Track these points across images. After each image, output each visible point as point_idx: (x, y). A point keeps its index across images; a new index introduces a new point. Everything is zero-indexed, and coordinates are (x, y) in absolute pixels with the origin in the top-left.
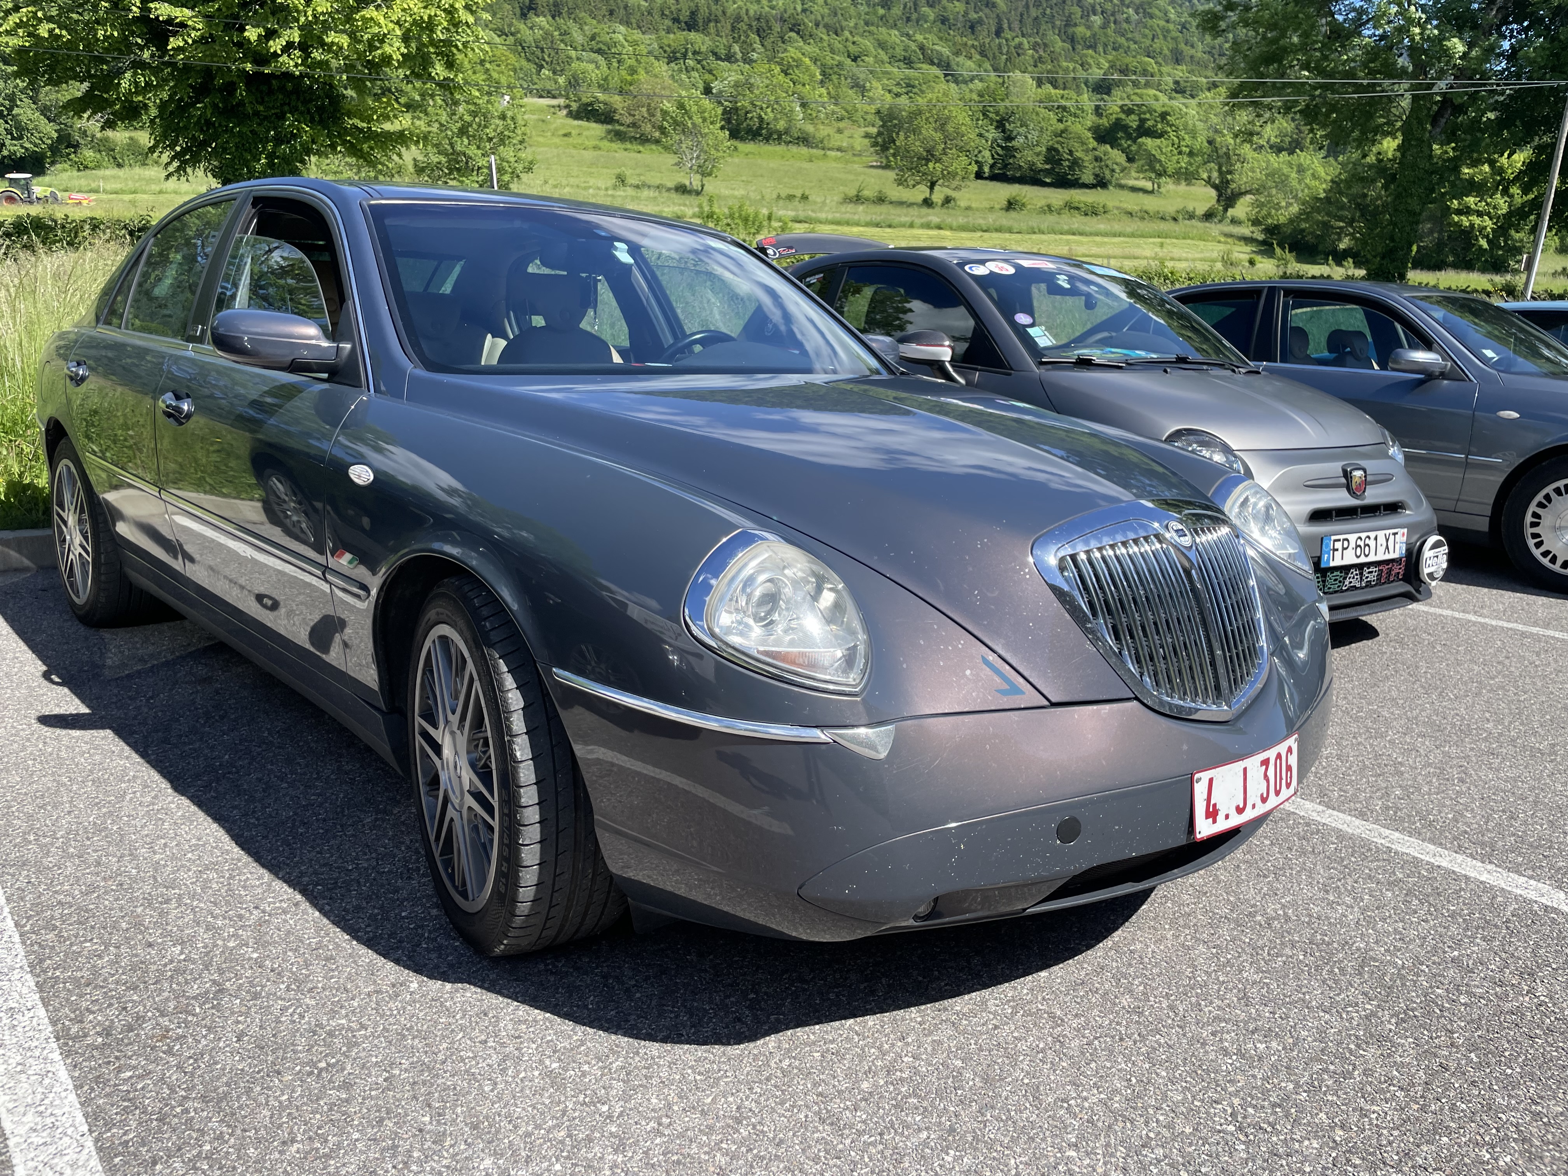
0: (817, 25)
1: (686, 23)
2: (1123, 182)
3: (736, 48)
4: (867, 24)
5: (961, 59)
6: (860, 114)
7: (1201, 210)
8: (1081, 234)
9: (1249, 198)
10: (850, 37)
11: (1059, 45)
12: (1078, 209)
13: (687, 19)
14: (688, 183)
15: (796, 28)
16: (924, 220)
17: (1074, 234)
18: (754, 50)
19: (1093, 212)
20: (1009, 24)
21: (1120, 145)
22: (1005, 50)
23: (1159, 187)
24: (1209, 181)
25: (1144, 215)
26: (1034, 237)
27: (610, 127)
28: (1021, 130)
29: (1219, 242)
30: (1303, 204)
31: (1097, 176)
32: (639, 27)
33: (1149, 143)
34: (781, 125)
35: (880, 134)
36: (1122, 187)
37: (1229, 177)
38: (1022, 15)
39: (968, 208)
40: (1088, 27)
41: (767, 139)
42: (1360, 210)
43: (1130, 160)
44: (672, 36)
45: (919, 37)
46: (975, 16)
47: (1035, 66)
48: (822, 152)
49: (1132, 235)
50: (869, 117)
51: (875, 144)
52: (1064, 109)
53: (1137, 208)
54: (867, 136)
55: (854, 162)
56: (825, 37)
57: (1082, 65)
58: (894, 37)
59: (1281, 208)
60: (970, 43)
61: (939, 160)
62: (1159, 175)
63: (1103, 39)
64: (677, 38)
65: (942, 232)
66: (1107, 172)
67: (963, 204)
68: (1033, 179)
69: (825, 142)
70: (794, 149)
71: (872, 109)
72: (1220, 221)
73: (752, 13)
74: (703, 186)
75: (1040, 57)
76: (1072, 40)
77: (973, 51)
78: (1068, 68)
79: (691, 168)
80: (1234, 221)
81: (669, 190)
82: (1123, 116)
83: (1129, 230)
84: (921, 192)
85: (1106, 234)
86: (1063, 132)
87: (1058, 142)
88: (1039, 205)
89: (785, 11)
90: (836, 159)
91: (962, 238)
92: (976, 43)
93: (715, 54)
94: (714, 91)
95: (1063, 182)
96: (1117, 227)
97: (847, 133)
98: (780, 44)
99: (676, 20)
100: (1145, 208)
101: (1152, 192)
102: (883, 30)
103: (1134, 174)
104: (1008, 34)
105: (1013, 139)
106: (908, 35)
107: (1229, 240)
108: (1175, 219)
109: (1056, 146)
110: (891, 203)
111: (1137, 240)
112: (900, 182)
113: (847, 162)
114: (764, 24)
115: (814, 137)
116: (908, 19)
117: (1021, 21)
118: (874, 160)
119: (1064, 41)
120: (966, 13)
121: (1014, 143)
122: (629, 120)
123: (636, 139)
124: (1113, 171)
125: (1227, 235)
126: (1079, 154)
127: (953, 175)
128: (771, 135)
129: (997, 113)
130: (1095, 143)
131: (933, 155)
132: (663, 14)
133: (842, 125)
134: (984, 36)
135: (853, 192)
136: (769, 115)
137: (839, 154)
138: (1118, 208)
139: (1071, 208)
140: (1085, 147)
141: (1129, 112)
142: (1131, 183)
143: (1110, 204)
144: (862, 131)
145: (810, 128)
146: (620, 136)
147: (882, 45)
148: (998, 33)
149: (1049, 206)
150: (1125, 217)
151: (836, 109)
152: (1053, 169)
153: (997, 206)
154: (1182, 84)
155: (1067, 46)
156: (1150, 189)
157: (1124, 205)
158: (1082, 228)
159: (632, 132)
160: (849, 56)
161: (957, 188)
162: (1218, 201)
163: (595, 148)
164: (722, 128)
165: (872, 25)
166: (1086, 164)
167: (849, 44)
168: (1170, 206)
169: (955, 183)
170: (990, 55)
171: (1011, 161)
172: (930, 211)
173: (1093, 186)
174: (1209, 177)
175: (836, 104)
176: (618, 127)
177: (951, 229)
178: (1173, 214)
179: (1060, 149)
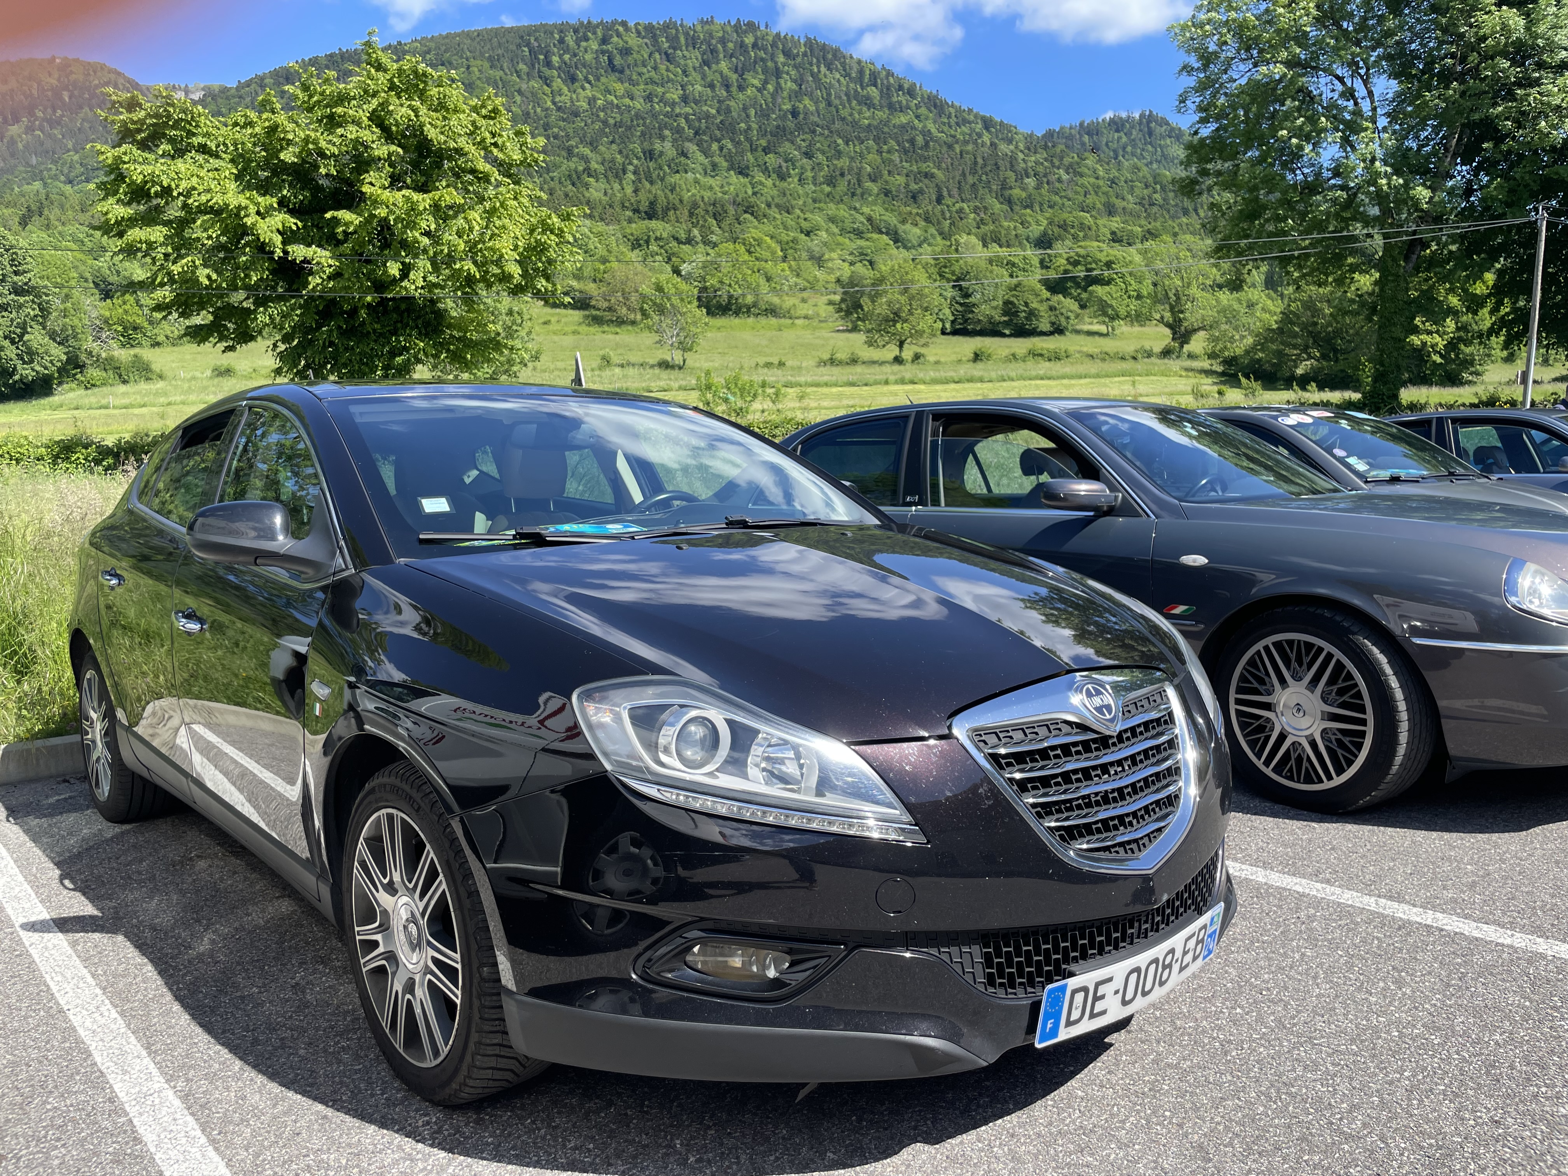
0: (769, 205)
1: (646, 212)
2: (1078, 327)
3: (695, 232)
4: (815, 201)
5: (908, 227)
6: (821, 283)
7: (1158, 348)
8: (1049, 378)
9: (1202, 333)
10: (802, 215)
11: (997, 207)
12: (1041, 355)
13: (646, 209)
14: (669, 359)
15: (750, 209)
16: (898, 376)
17: (1042, 379)
18: (712, 233)
19: (1056, 357)
20: (949, 191)
21: (1070, 294)
22: (948, 215)
23: (1113, 329)
24: (1161, 320)
25: (1105, 356)
26: (1004, 384)
27: (587, 313)
28: (976, 287)
29: (1181, 376)
30: (1257, 336)
31: (1053, 324)
32: (602, 219)
33: (1099, 290)
34: (749, 299)
35: (843, 300)
36: (1078, 332)
37: (1181, 316)
38: (959, 183)
39: (937, 363)
40: (1023, 189)
41: (737, 313)
42: (1313, 338)
43: (1083, 307)
44: (634, 225)
45: (866, 210)
46: (916, 187)
47: (979, 228)
48: (790, 321)
49: (1097, 376)
50: (829, 286)
51: (840, 310)
52: (1013, 265)
53: (1097, 350)
54: (831, 303)
55: (821, 328)
56: (778, 216)
57: (1022, 223)
58: (842, 212)
59: (1235, 341)
60: (915, 211)
61: (906, 321)
62: (1112, 319)
63: (1039, 199)
64: (639, 227)
65: (916, 386)
66: (1063, 319)
67: (932, 359)
68: (993, 331)
69: (792, 312)
70: (763, 320)
71: (832, 278)
72: (1178, 357)
73: (706, 199)
74: (684, 361)
75: (982, 220)
76: (1009, 202)
77: (918, 218)
78: (1009, 227)
79: (672, 345)
80: (1190, 356)
81: (652, 366)
82: (1070, 267)
83: (1093, 371)
84: (892, 351)
85: (1071, 377)
86: (1016, 286)
87: (1013, 296)
88: (1004, 354)
89: (737, 195)
90: (804, 327)
91: (937, 391)
92: (920, 211)
93: (676, 239)
94: (683, 273)
95: (1022, 332)
96: (1081, 369)
97: (811, 302)
98: (737, 225)
99: (636, 211)
100: (1106, 349)
101: (1107, 335)
102: (831, 205)
103: (1087, 320)
104: (948, 201)
105: (970, 296)
106: (855, 209)
107: (1190, 374)
108: (1134, 358)
109: (1012, 299)
110: (864, 363)
111: (1103, 380)
112: (870, 343)
113: (815, 329)
114: (719, 209)
115: (781, 308)
116: (853, 194)
117: (959, 188)
118: (840, 325)
119: (1002, 203)
120: (907, 185)
121: (972, 300)
122: (605, 305)
123: (612, 321)
124: (1068, 318)
125: (1186, 370)
126: (1034, 305)
127: (920, 333)
128: (740, 309)
129: (953, 273)
130: (1048, 294)
131: (899, 317)
132: (623, 206)
133: (805, 295)
134: (927, 205)
135: (826, 356)
136: (737, 292)
137: (807, 322)
138: (1079, 352)
139: (1034, 355)
140: (1039, 299)
141: (1076, 263)
142: (1086, 327)
143: (1072, 349)
144: (825, 299)
145: (776, 300)
146: (597, 321)
147: (832, 220)
148: (939, 200)
149: (1014, 355)
150: (1087, 360)
151: (799, 281)
152: (1011, 320)
153: (964, 359)
154: (1119, 234)
155: (1005, 207)
156: (1105, 331)
157: (1085, 349)
158: (1049, 373)
159: (608, 315)
160: (802, 232)
161: (925, 345)
162: (1173, 339)
163: (575, 332)
164: (699, 307)
165: (820, 202)
166: (1042, 314)
167: (801, 221)
168: (1129, 347)
169: (922, 341)
170: (935, 221)
171: (970, 316)
172: (902, 367)
173: (1051, 333)
174: (1162, 317)
175: (798, 275)
176: (594, 312)
177: (925, 383)
178: (1132, 354)
179: (1016, 301)
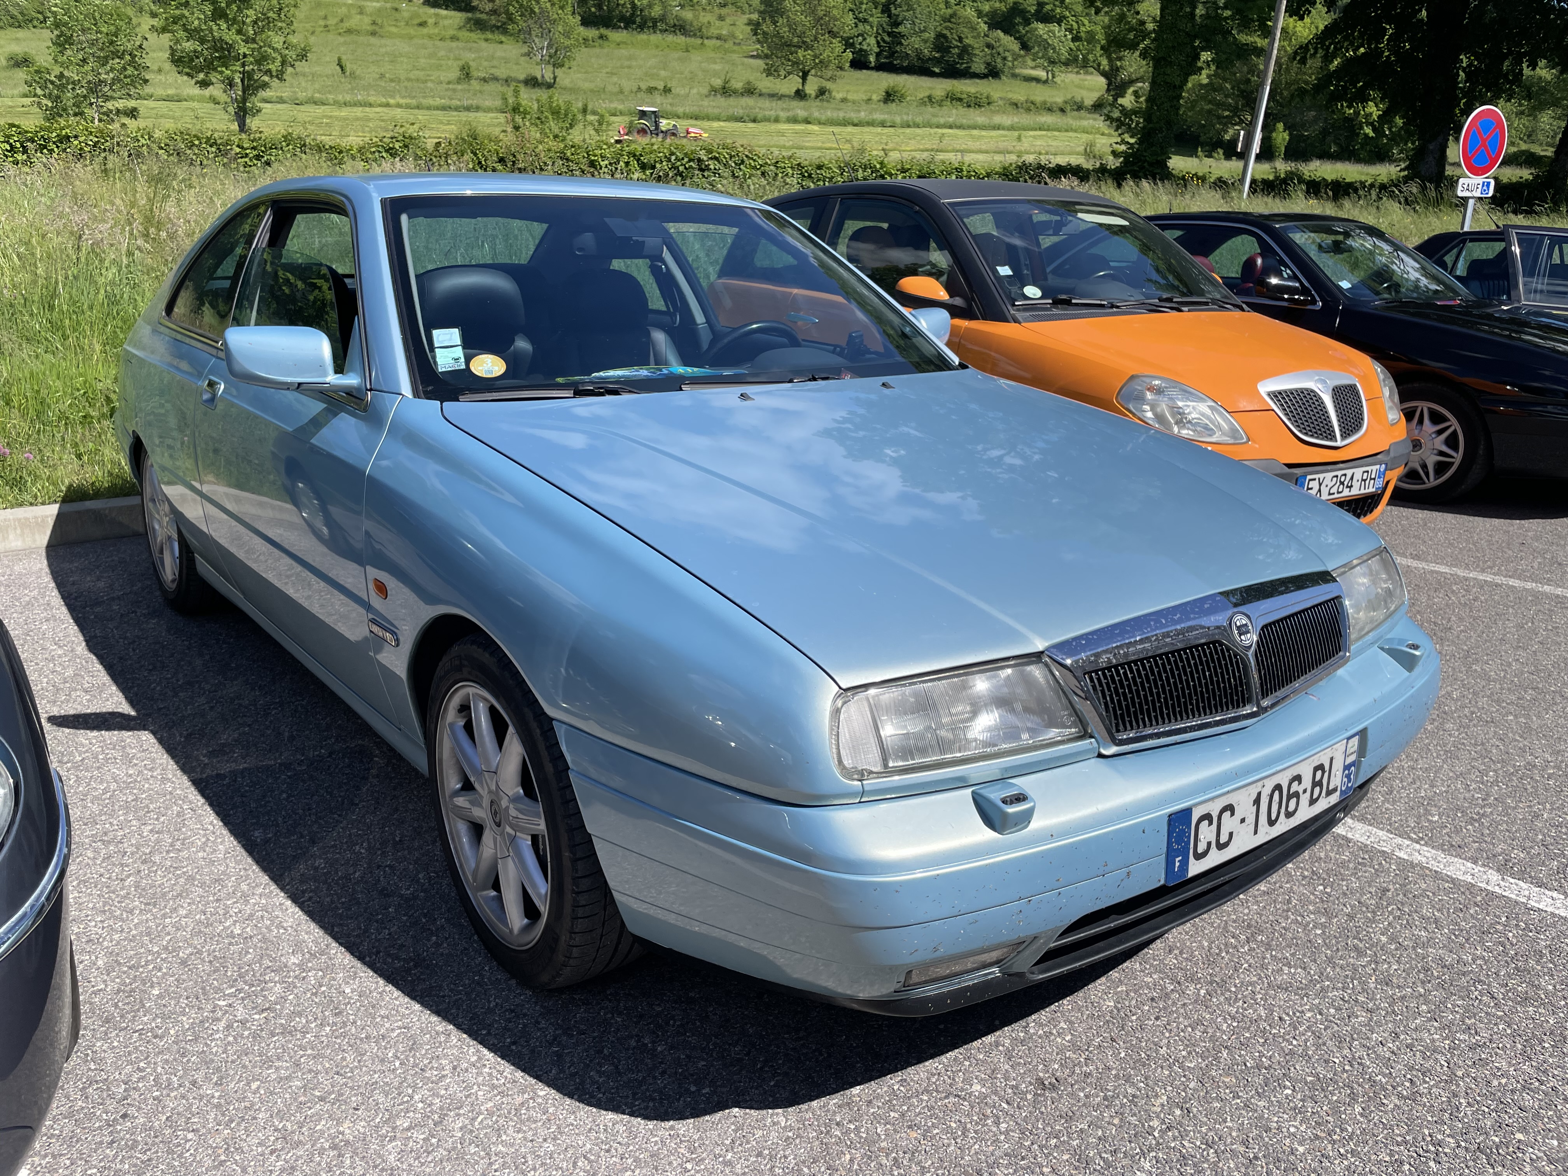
2: (1017, 71)
7: (1089, 100)
8: (960, 127)
9: (1137, 86)
12: (960, 100)
14: (539, 77)
16: (790, 114)
17: (951, 127)
19: (975, 103)
23: (1053, 77)
24: (1098, 69)
26: (908, 131)
27: (470, 15)
28: (907, 14)
29: (1103, 134)
31: (988, 64)
33: (1041, 28)
34: (657, 11)
36: (1015, 76)
37: (1119, 63)
39: (844, 100)
41: (642, 27)
43: (1025, 46)
48: (699, 41)
49: (1013, 127)
50: (755, 3)
51: (756, 32)
53: (1024, 99)
54: (749, 23)
55: (734, 52)
61: (808, 47)
62: (1052, 62)
65: (810, 127)
66: (999, 60)
67: (839, 96)
68: (921, 69)
69: (704, 30)
70: (670, 38)
74: (555, 78)
79: (542, 59)
81: (518, 82)
83: (1011, 122)
84: (793, 83)
85: (982, 128)
86: (951, 16)
87: (946, 28)
88: (921, 96)
90: (716, 49)
95: (953, 72)
96: (998, 119)
97: (729, 20)
100: (1032, 98)
101: (1046, 82)
103: (1030, 63)
105: (900, 24)
108: (1062, 110)
109: (945, 32)
110: (760, 95)
112: (770, 72)
113: (726, 51)
115: (691, 25)
118: (751, 49)
121: (901, 29)
122: (488, 7)
124: (1006, 58)
126: (967, 41)
127: (823, 64)
128: (645, 22)
130: (987, 29)
133: (724, 11)
135: (718, 82)
137: (718, 43)
138: (1001, 98)
139: (952, 99)
140: (975, 33)
142: (1024, 72)
143: (995, 95)
144: (745, 18)
145: (688, 15)
146: (480, 25)
149: (930, 97)
150: (1010, 109)
152: (942, 57)
153: (874, 98)
156: (1044, 78)
157: (1010, 95)
158: (961, 120)
159: (493, 20)
161: (832, 79)
162: (1108, 90)
163: (453, 38)
164: (573, 13)
166: (977, 52)
168: (1060, 97)
169: (829, 74)
171: (898, 48)
172: (802, 103)
173: (984, 76)
174: (1099, 65)
176: (478, 15)
177: (820, 123)
178: (1061, 105)
179: (948, 34)
